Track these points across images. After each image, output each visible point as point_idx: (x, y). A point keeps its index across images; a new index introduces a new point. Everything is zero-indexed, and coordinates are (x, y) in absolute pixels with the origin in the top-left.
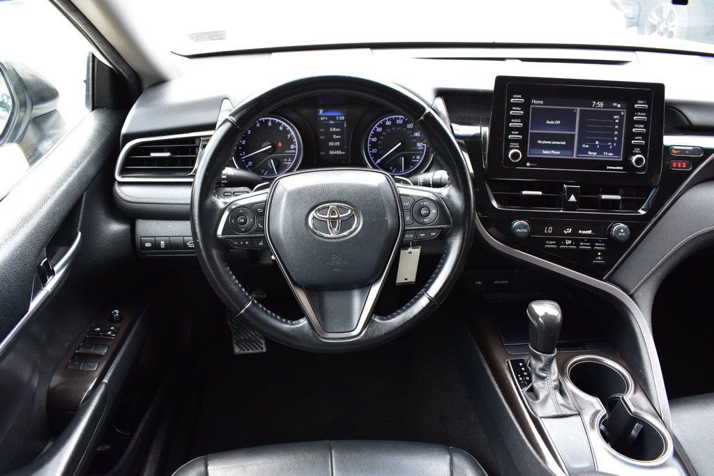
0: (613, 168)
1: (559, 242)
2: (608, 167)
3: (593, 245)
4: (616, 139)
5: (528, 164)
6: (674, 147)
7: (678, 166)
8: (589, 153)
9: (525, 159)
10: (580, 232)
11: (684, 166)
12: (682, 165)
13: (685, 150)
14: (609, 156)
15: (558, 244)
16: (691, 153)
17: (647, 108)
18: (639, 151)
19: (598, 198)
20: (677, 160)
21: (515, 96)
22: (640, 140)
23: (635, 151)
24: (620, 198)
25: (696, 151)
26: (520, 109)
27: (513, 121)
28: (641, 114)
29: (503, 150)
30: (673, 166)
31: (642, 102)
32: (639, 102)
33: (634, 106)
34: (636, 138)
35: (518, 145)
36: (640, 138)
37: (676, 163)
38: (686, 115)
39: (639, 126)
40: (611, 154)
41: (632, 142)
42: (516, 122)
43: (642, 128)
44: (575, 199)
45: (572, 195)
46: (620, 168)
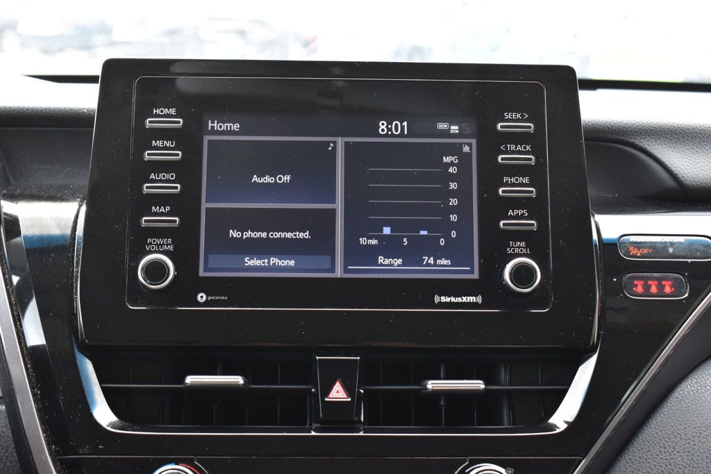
0: (453, 299)
2: (437, 299)
4: (454, 218)
5: (202, 297)
6: (633, 239)
7: (641, 288)
8: (381, 259)
9: (188, 281)
11: (668, 290)
12: (661, 287)
13: (665, 246)
14: (439, 266)
16: (682, 254)
17: (532, 130)
18: (519, 247)
19: (419, 390)
20: (646, 274)
21: (158, 111)
22: (522, 217)
23: (511, 248)
24: (483, 386)
25: (696, 246)
26: (172, 144)
27: (152, 176)
28: (519, 148)
29: (127, 257)
30: (635, 289)
31: (518, 116)
32: (508, 115)
33: (496, 127)
34: (510, 213)
35: (170, 245)
36: (524, 213)
37: (642, 282)
38: (664, 160)
39: (517, 180)
40: (444, 262)
41: (502, 223)
42: (161, 181)
43: (526, 185)
44: (345, 396)
45: (338, 384)
46: (474, 298)
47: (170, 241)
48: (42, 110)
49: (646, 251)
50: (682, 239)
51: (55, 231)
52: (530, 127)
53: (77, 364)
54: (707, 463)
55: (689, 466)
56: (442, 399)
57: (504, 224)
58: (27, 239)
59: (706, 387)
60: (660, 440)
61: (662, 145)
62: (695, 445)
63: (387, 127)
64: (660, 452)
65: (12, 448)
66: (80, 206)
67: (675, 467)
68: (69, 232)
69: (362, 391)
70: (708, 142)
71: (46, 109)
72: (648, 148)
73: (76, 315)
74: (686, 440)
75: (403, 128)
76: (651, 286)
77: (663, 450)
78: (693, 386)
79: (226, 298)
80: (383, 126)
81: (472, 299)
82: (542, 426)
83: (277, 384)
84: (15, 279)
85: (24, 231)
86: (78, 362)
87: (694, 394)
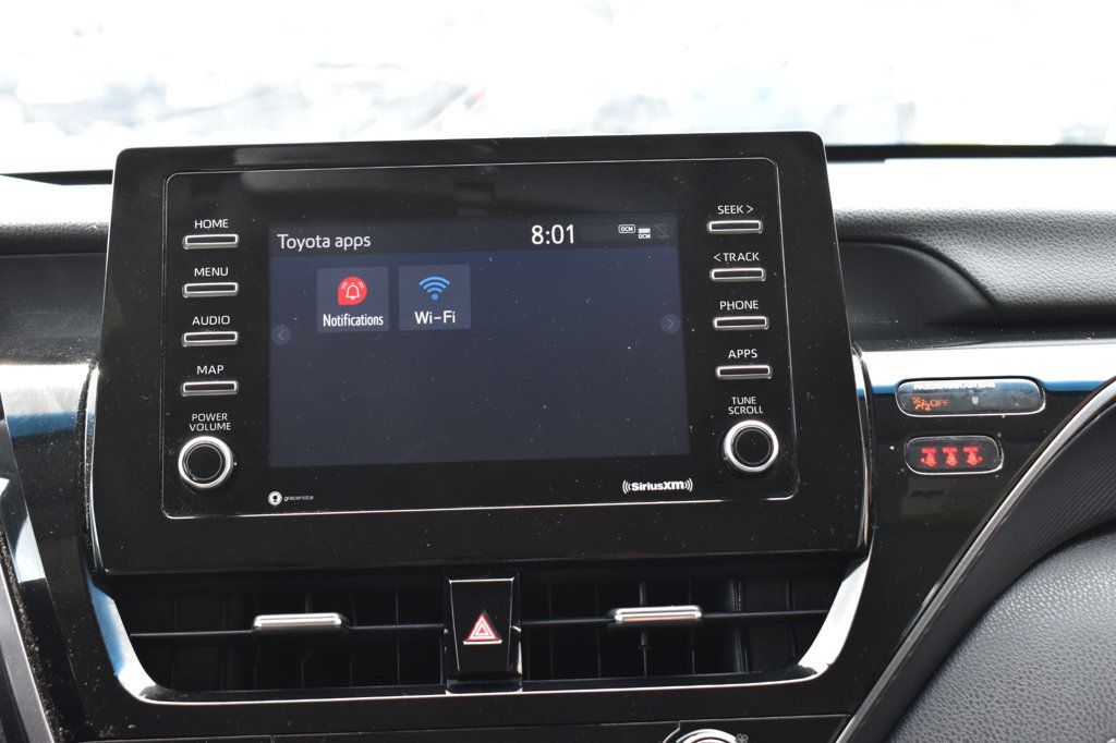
0: (650, 487)
2: (626, 487)
5: (275, 498)
6: (918, 386)
7: (934, 459)
9: (255, 475)
11: (972, 460)
12: (962, 457)
13: (967, 394)
16: (993, 405)
17: (759, 230)
18: (746, 405)
19: (605, 624)
20: (938, 438)
21: (202, 224)
22: (749, 360)
23: (734, 406)
24: (698, 615)
25: (1012, 393)
26: (224, 272)
27: (196, 321)
28: (741, 257)
29: (162, 443)
30: (923, 460)
31: (739, 209)
32: (723, 208)
33: (705, 227)
34: (732, 354)
35: (225, 421)
36: (752, 355)
37: (934, 450)
38: (964, 266)
39: (740, 305)
41: (719, 370)
42: (209, 328)
43: (753, 312)
44: (493, 637)
45: (482, 619)
46: (681, 483)
47: (225, 416)
48: (30, 229)
49: (938, 403)
50: (991, 384)
51: (54, 408)
52: (756, 226)
53: (91, 604)
54: (1042, 716)
55: (1015, 722)
56: (643, 636)
57: (723, 372)
58: (14, 422)
59: (1038, 603)
60: (971, 684)
61: (961, 243)
62: (1022, 690)
63: (543, 234)
64: (971, 702)
66: (92, 368)
67: (994, 724)
68: (75, 409)
69: (519, 630)
70: (1030, 236)
71: (36, 227)
72: (940, 249)
73: (88, 532)
74: (1009, 683)
75: (567, 234)
76: (947, 455)
77: (975, 699)
78: (1020, 603)
79: (312, 498)
80: (537, 233)
81: (678, 485)
82: (789, 670)
83: (394, 623)
85: (7, 412)
86: (93, 601)
87: (1021, 614)
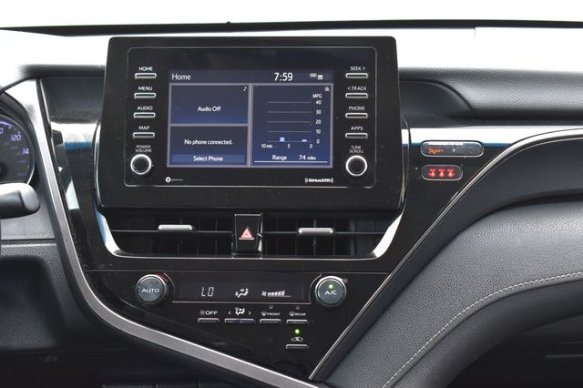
0: (316, 181)
1: (224, 310)
2: (306, 180)
3: (284, 316)
4: (318, 131)
5: (168, 180)
6: (430, 143)
7: (434, 174)
8: (274, 157)
9: (160, 170)
10: (264, 294)
11: (450, 175)
12: (446, 173)
13: (451, 147)
14: (309, 161)
15: (222, 315)
16: (462, 152)
17: (367, 77)
18: (357, 149)
19: (295, 234)
20: (437, 165)
21: (142, 69)
22: (359, 131)
23: (352, 149)
24: (332, 232)
25: (470, 148)
26: (150, 89)
27: (139, 108)
28: (359, 88)
29: (125, 156)
30: (430, 174)
31: (359, 68)
32: (353, 68)
33: (345, 76)
34: (352, 128)
35: (150, 149)
36: (360, 129)
37: (435, 170)
39: (357, 108)
40: (312, 158)
41: (346, 135)
42: (144, 111)
43: (362, 111)
44: (251, 237)
45: (247, 230)
47: (149, 146)
49: (439, 151)
51: (82, 140)
53: (96, 219)
57: (348, 135)
58: (67, 145)
63: (279, 76)
65: (61, 268)
66: (98, 125)
68: (91, 141)
69: (261, 235)
72: (450, 85)
73: (96, 190)
76: (440, 172)
79: (182, 180)
80: (276, 76)
81: (328, 180)
82: (368, 255)
83: (215, 230)
84: (60, 169)
85: (64, 141)
86: (97, 217)
